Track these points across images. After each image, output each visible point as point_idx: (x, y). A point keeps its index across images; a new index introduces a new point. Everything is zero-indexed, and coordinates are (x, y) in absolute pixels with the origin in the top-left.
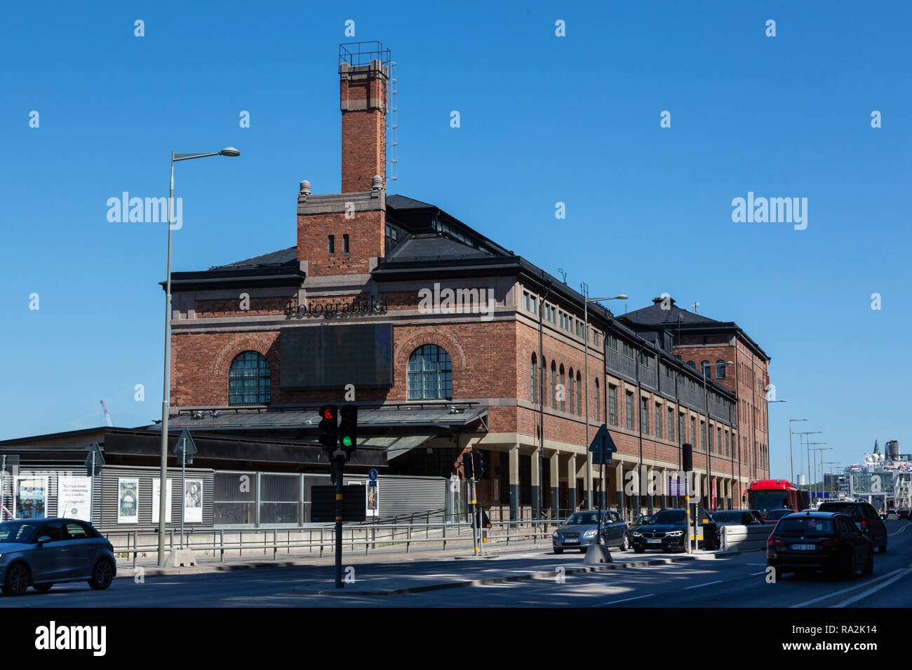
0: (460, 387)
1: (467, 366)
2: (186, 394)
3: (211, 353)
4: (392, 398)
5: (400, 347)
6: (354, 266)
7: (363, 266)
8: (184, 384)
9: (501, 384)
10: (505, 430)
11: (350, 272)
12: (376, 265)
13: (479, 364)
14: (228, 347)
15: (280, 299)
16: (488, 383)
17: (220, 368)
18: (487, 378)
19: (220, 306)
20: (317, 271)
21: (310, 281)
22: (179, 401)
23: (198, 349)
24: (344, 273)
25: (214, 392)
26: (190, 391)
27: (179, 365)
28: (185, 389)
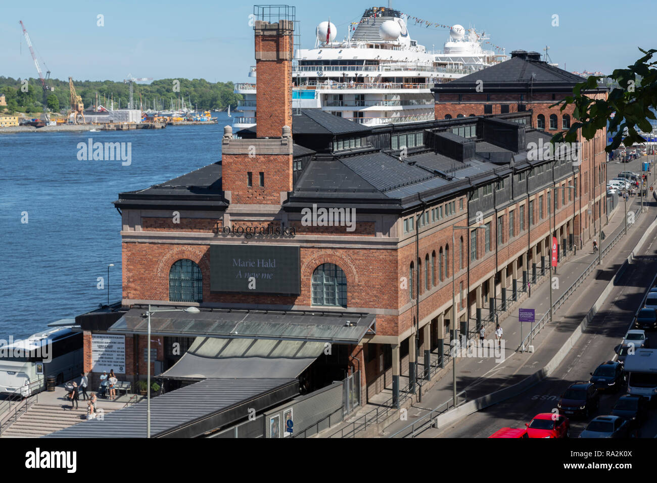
0: (354, 298)
1: (359, 282)
2: (135, 290)
3: (154, 259)
4: (300, 303)
5: (306, 264)
6: (268, 198)
7: (276, 198)
8: (133, 281)
9: (385, 298)
10: (389, 333)
11: (266, 202)
12: (286, 198)
13: (368, 281)
14: (168, 256)
15: (209, 220)
16: (376, 296)
17: (162, 271)
18: (375, 292)
19: (162, 222)
20: (239, 200)
21: (233, 208)
22: (129, 295)
23: (144, 256)
24: (260, 203)
25: (158, 289)
26: (138, 288)
27: (129, 267)
28: (134, 286)
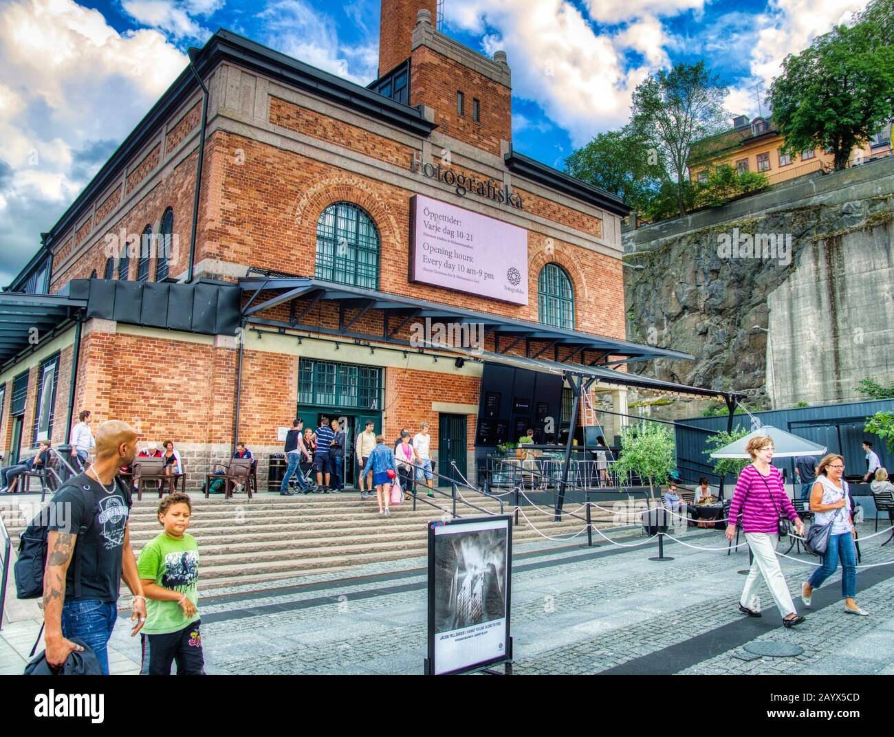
1: (589, 297)
2: (242, 243)
3: (289, 187)
5: (532, 257)
6: (485, 141)
7: (494, 145)
8: (238, 223)
9: (614, 325)
11: (482, 147)
12: (509, 150)
13: (598, 298)
14: (319, 187)
17: (305, 217)
19: (311, 119)
20: (444, 128)
21: (436, 139)
22: (226, 252)
23: (268, 173)
24: (474, 144)
25: (293, 252)
26: (249, 240)
27: (231, 189)
28: (239, 233)
